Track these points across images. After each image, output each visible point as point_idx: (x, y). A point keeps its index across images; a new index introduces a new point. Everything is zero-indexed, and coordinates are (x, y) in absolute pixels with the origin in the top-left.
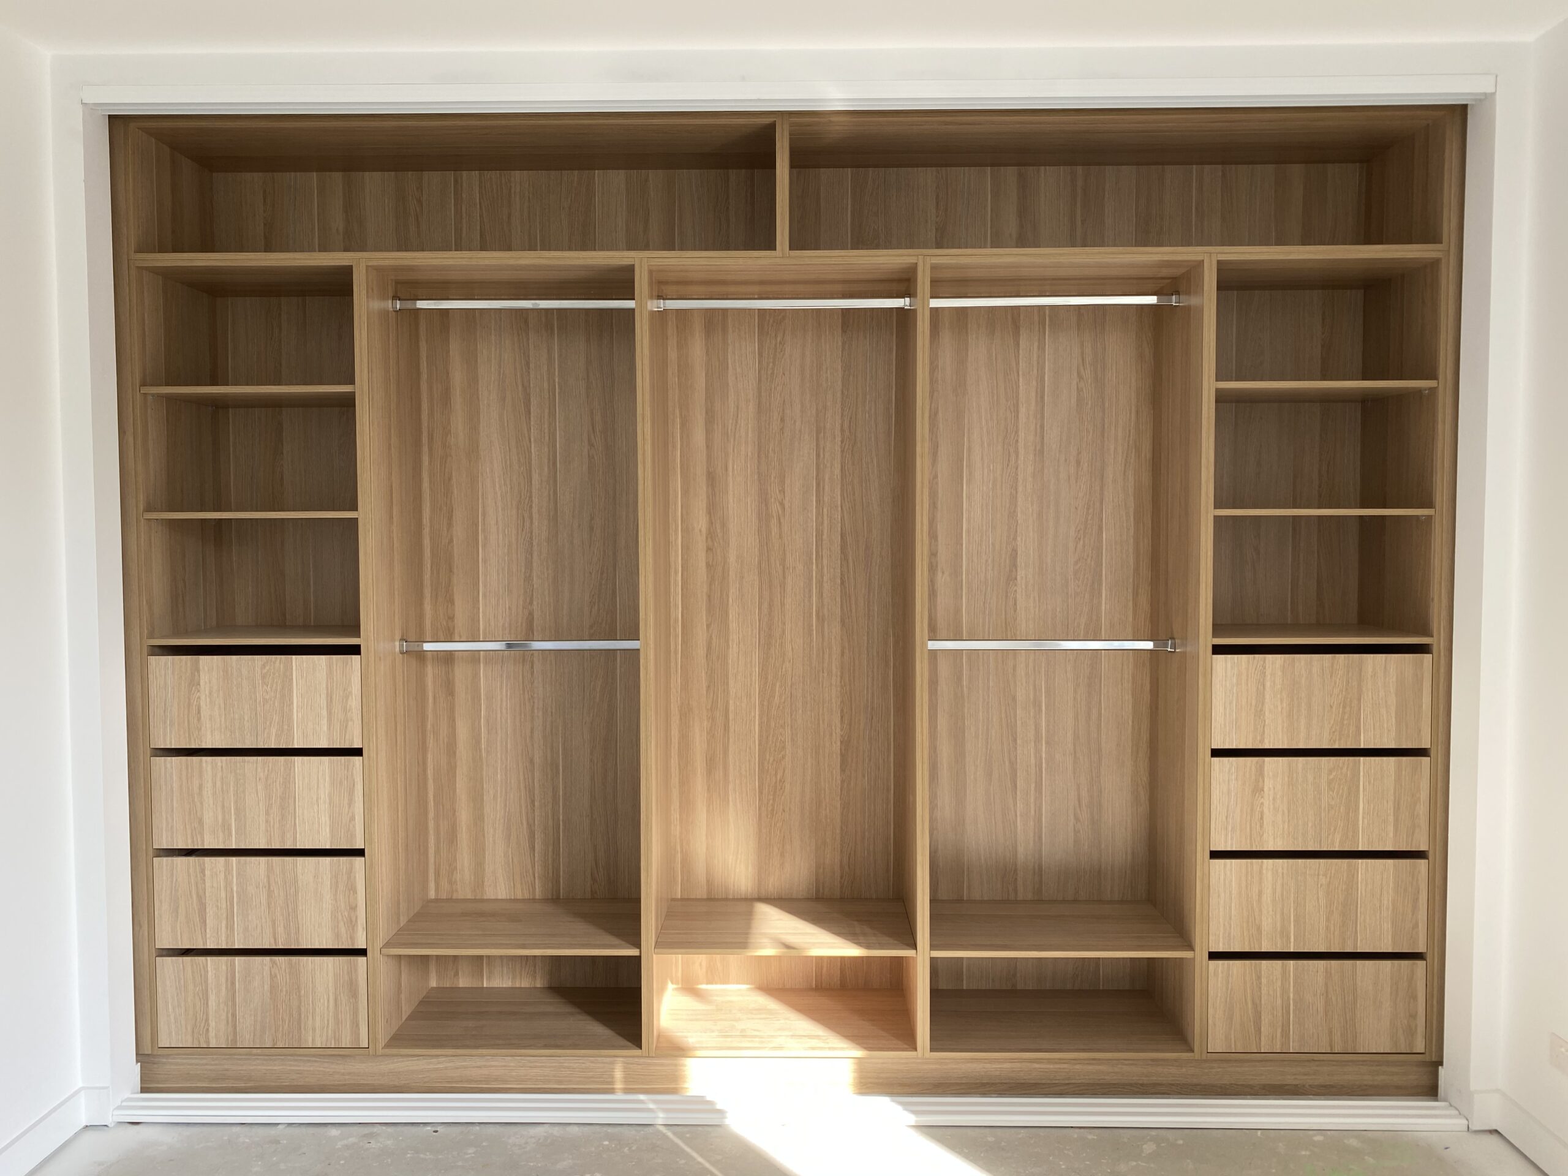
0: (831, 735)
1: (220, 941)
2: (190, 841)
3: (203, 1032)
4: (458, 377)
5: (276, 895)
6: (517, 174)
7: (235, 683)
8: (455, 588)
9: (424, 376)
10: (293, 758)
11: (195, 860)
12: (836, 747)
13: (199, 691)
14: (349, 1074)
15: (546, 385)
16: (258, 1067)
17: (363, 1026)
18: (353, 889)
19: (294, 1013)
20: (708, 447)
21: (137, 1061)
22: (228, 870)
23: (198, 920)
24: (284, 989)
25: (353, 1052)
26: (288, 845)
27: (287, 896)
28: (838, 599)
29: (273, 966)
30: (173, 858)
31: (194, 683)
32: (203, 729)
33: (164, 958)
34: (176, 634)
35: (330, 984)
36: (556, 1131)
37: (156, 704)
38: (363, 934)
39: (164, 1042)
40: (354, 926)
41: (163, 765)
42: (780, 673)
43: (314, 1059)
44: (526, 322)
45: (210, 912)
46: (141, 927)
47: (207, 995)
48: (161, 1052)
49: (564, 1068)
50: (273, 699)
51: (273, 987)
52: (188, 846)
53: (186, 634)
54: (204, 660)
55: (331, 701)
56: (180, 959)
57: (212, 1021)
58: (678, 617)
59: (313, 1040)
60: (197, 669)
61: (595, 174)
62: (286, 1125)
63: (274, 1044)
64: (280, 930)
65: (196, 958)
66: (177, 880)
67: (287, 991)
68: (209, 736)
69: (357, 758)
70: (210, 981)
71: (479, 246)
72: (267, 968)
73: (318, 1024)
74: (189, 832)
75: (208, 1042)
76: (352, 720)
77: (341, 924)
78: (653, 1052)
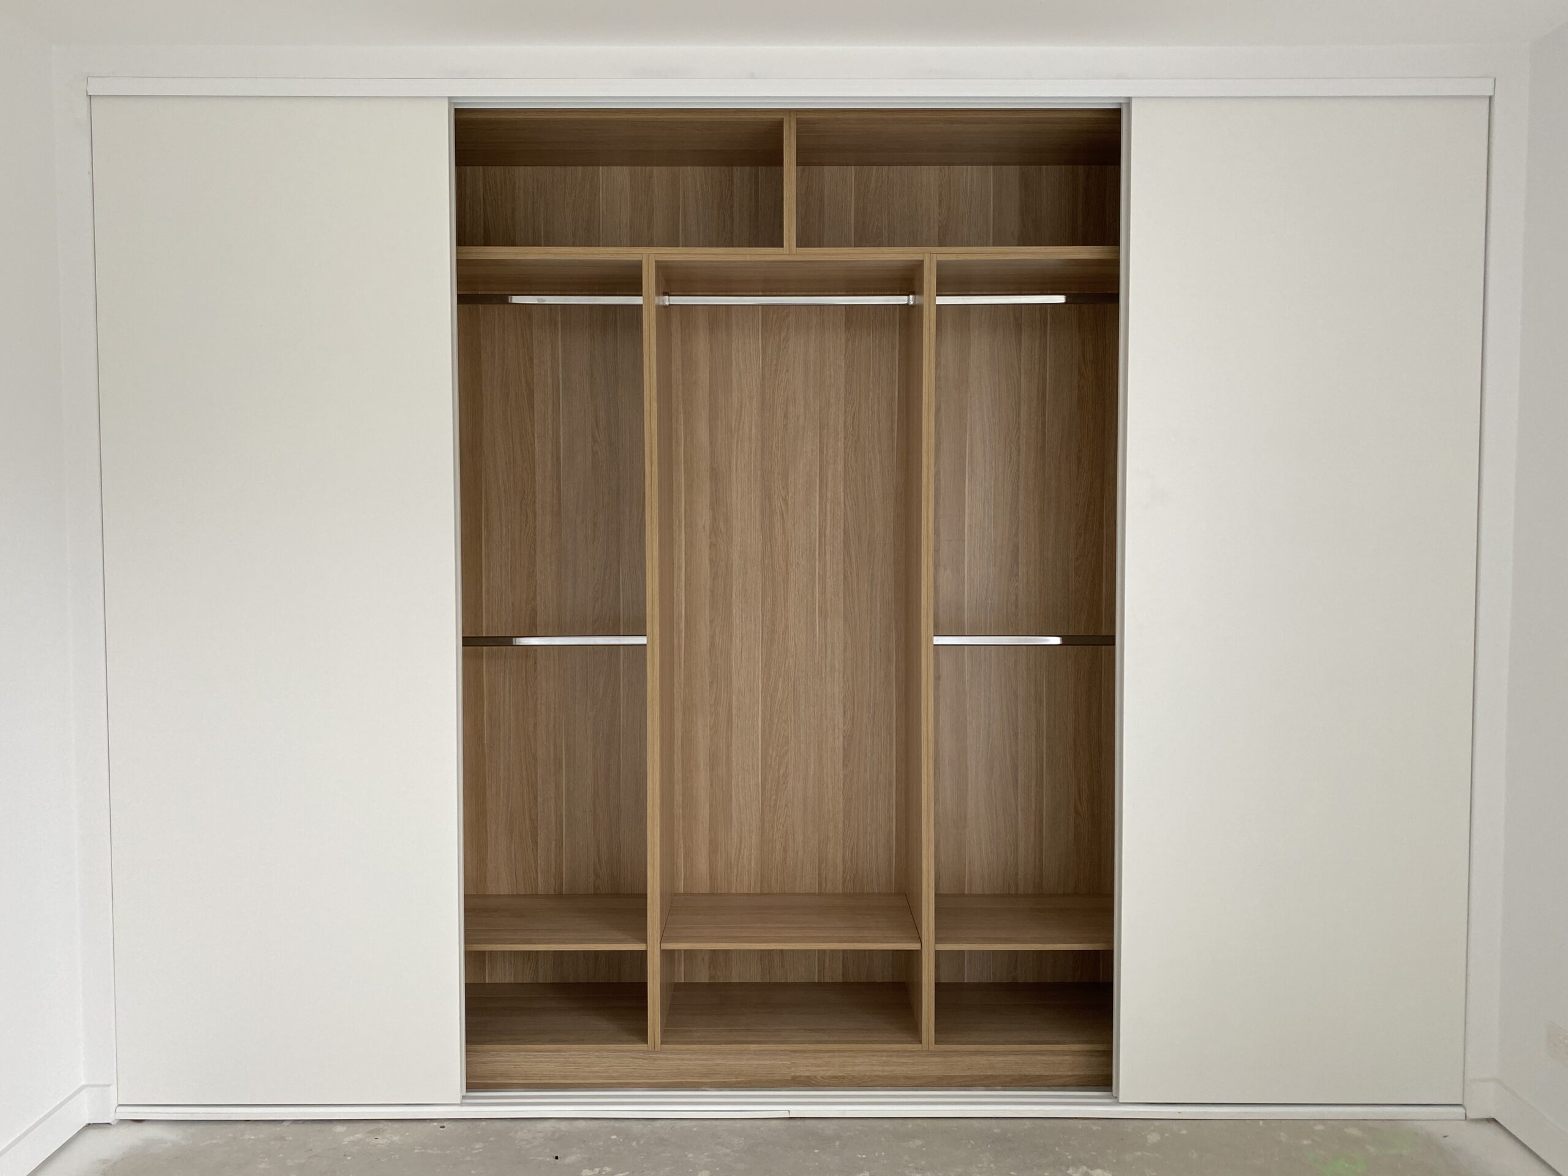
0: (834, 730)
12: (839, 742)
15: (549, 381)
20: (712, 443)
28: (841, 595)
36: (563, 1125)
42: (783, 669)
44: (530, 318)
49: (570, 1063)
58: (682, 613)
61: (599, 170)
62: (291, 1122)
71: (482, 241)
78: (659, 1046)
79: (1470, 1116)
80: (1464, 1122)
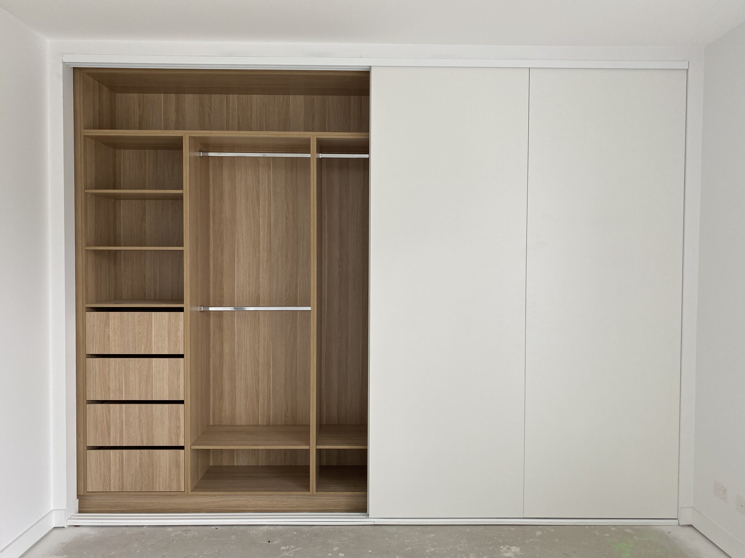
1: (117, 443)
2: (103, 397)
3: (108, 484)
4: (227, 187)
5: (143, 421)
6: (255, 97)
7: (126, 324)
8: (224, 283)
9: (211, 187)
10: (152, 359)
11: (106, 405)
13: (109, 328)
14: (175, 504)
15: (267, 191)
16: (133, 501)
17: (182, 481)
18: (178, 419)
19: (150, 475)
20: (340, 220)
21: (77, 499)
22: (121, 410)
23: (106, 433)
24: (146, 465)
25: (178, 493)
26: (149, 399)
27: (148, 422)
29: (141, 454)
30: (95, 405)
31: (107, 324)
32: (111, 345)
33: (90, 451)
34: (97, 302)
35: (167, 462)
36: (272, 528)
37: (89, 334)
38: (183, 439)
39: (89, 489)
40: (179, 435)
41: (92, 362)
43: (159, 497)
44: (258, 163)
45: (112, 429)
46: (80, 436)
47: (110, 467)
48: (88, 494)
49: (274, 500)
50: (143, 332)
51: (141, 464)
52: (102, 399)
53: (101, 302)
54: (111, 314)
55: (170, 333)
56: (98, 451)
57: (112, 479)
58: (326, 296)
59: (159, 488)
60: (108, 318)
61: (290, 96)
62: (147, 526)
63: (141, 490)
64: (145, 437)
65: (105, 450)
66: (97, 415)
67: (147, 466)
68: (113, 349)
69: (181, 359)
70: (111, 461)
71: (237, 128)
72: (138, 455)
73: (161, 480)
74: (103, 393)
75: (110, 489)
76: (179, 342)
77: (173, 435)
78: (315, 493)
79: (681, 524)
80: (679, 526)
